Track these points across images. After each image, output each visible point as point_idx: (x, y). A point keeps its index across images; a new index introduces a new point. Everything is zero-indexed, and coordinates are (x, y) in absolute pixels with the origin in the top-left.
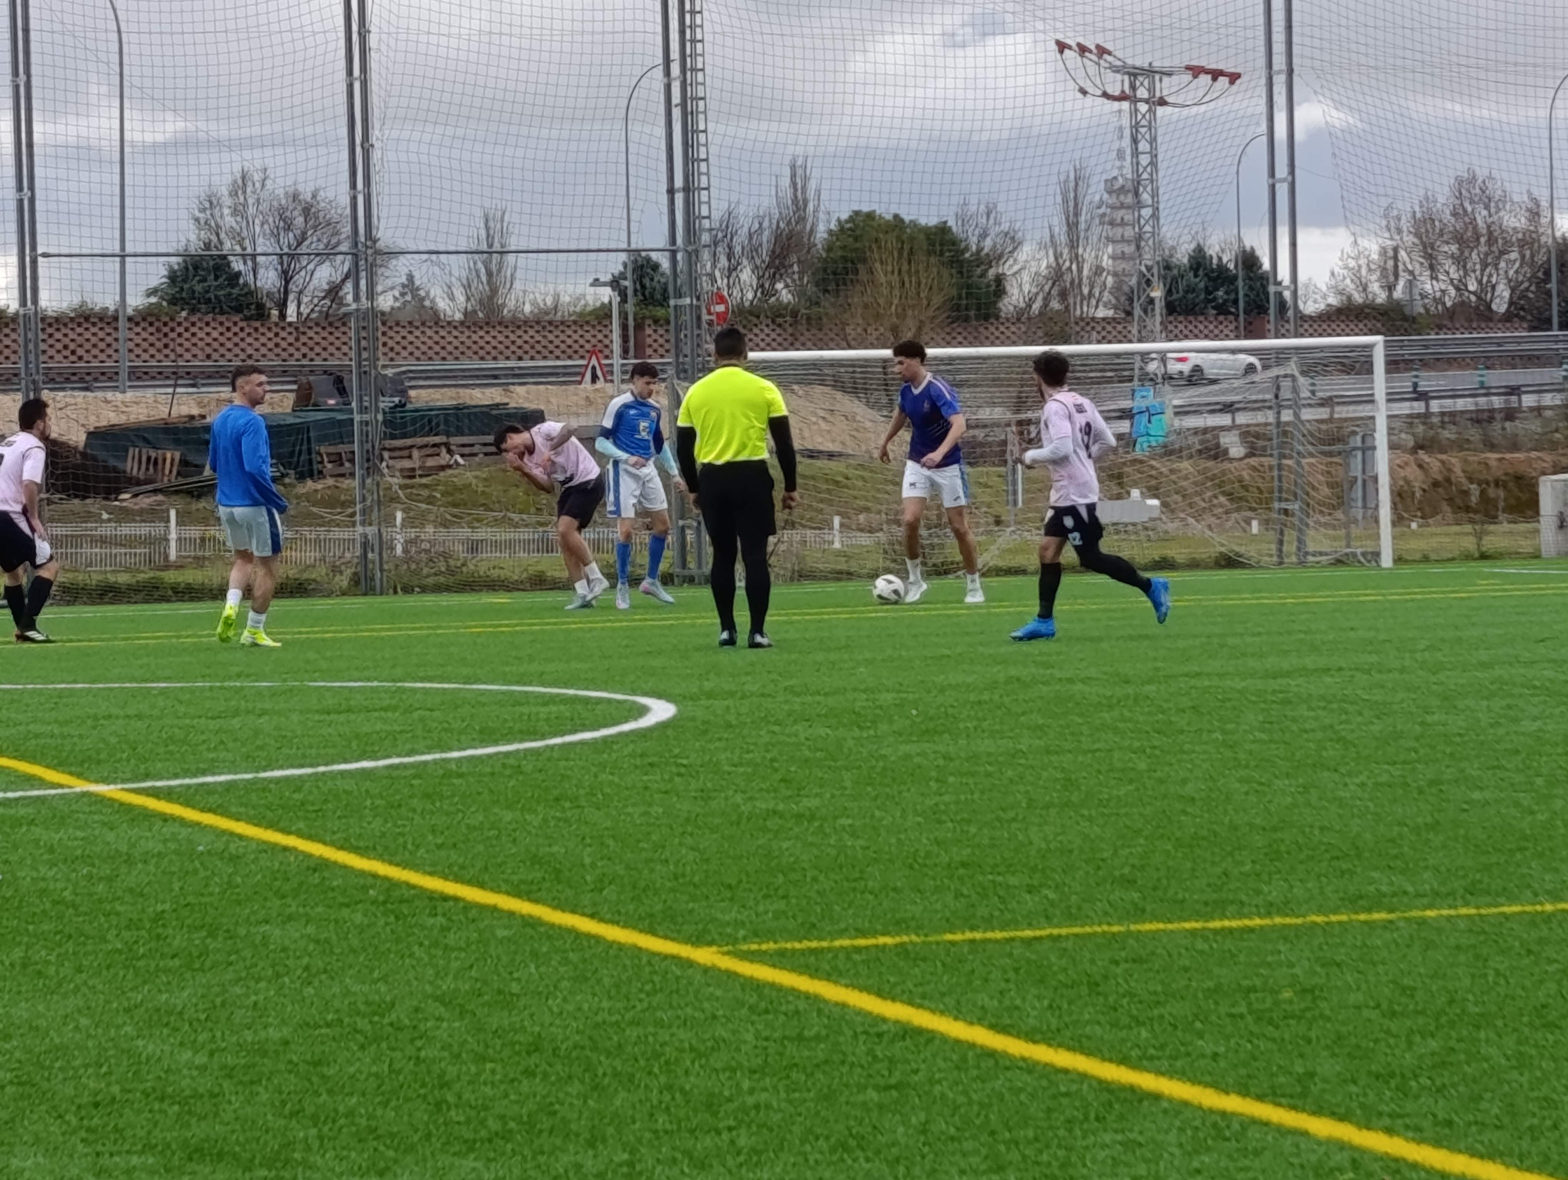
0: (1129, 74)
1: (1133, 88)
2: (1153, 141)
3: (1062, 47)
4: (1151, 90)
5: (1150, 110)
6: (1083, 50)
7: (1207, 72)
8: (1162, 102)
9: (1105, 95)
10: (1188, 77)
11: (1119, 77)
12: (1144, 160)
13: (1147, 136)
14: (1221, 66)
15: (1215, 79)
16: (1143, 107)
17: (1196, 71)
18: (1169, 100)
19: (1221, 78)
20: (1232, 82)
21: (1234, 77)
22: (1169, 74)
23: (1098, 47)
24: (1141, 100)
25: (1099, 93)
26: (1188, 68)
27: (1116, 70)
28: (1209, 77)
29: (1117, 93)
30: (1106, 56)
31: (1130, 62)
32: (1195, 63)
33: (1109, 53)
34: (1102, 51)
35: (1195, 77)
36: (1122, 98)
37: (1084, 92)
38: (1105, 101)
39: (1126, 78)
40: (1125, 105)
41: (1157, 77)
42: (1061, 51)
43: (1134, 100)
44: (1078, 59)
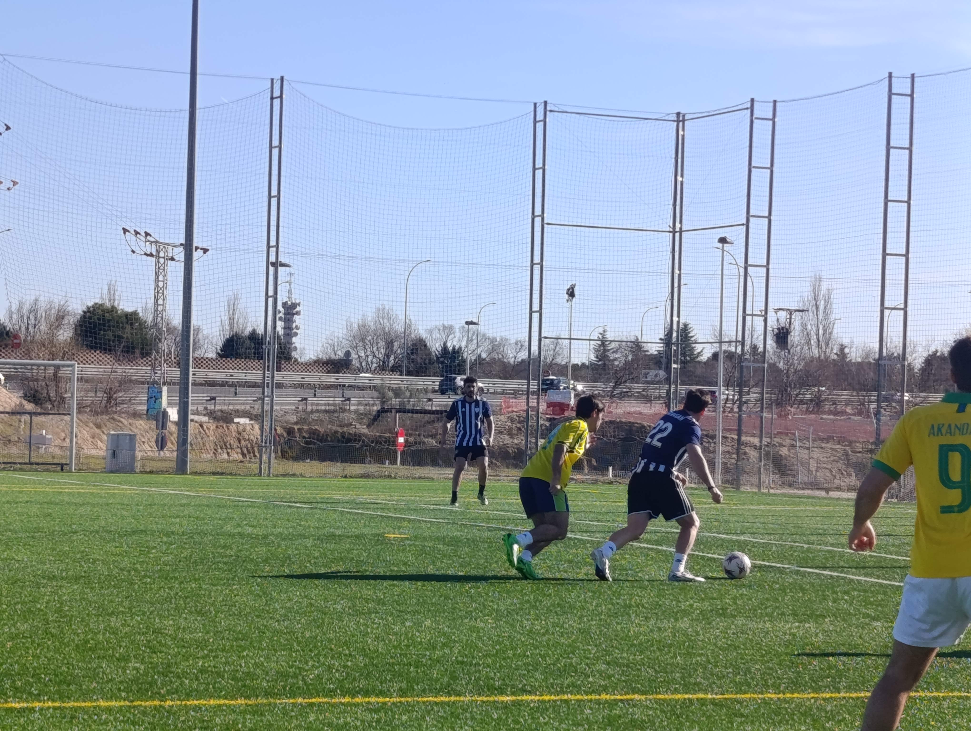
0: (156, 245)
1: (157, 251)
3: (125, 231)
4: (166, 253)
5: (164, 262)
6: (137, 233)
8: (172, 259)
9: (146, 254)
10: (181, 249)
13: (163, 274)
16: (162, 261)
18: (175, 257)
19: (199, 250)
20: (205, 253)
21: (205, 251)
22: (174, 247)
23: (146, 232)
24: (161, 257)
25: (143, 253)
27: (152, 243)
29: (148, 253)
30: (148, 238)
31: (158, 240)
33: (151, 235)
34: (147, 234)
36: (151, 255)
37: (133, 252)
38: (145, 256)
40: (154, 259)
41: (170, 248)
42: (125, 233)
43: (158, 257)
44: (134, 238)
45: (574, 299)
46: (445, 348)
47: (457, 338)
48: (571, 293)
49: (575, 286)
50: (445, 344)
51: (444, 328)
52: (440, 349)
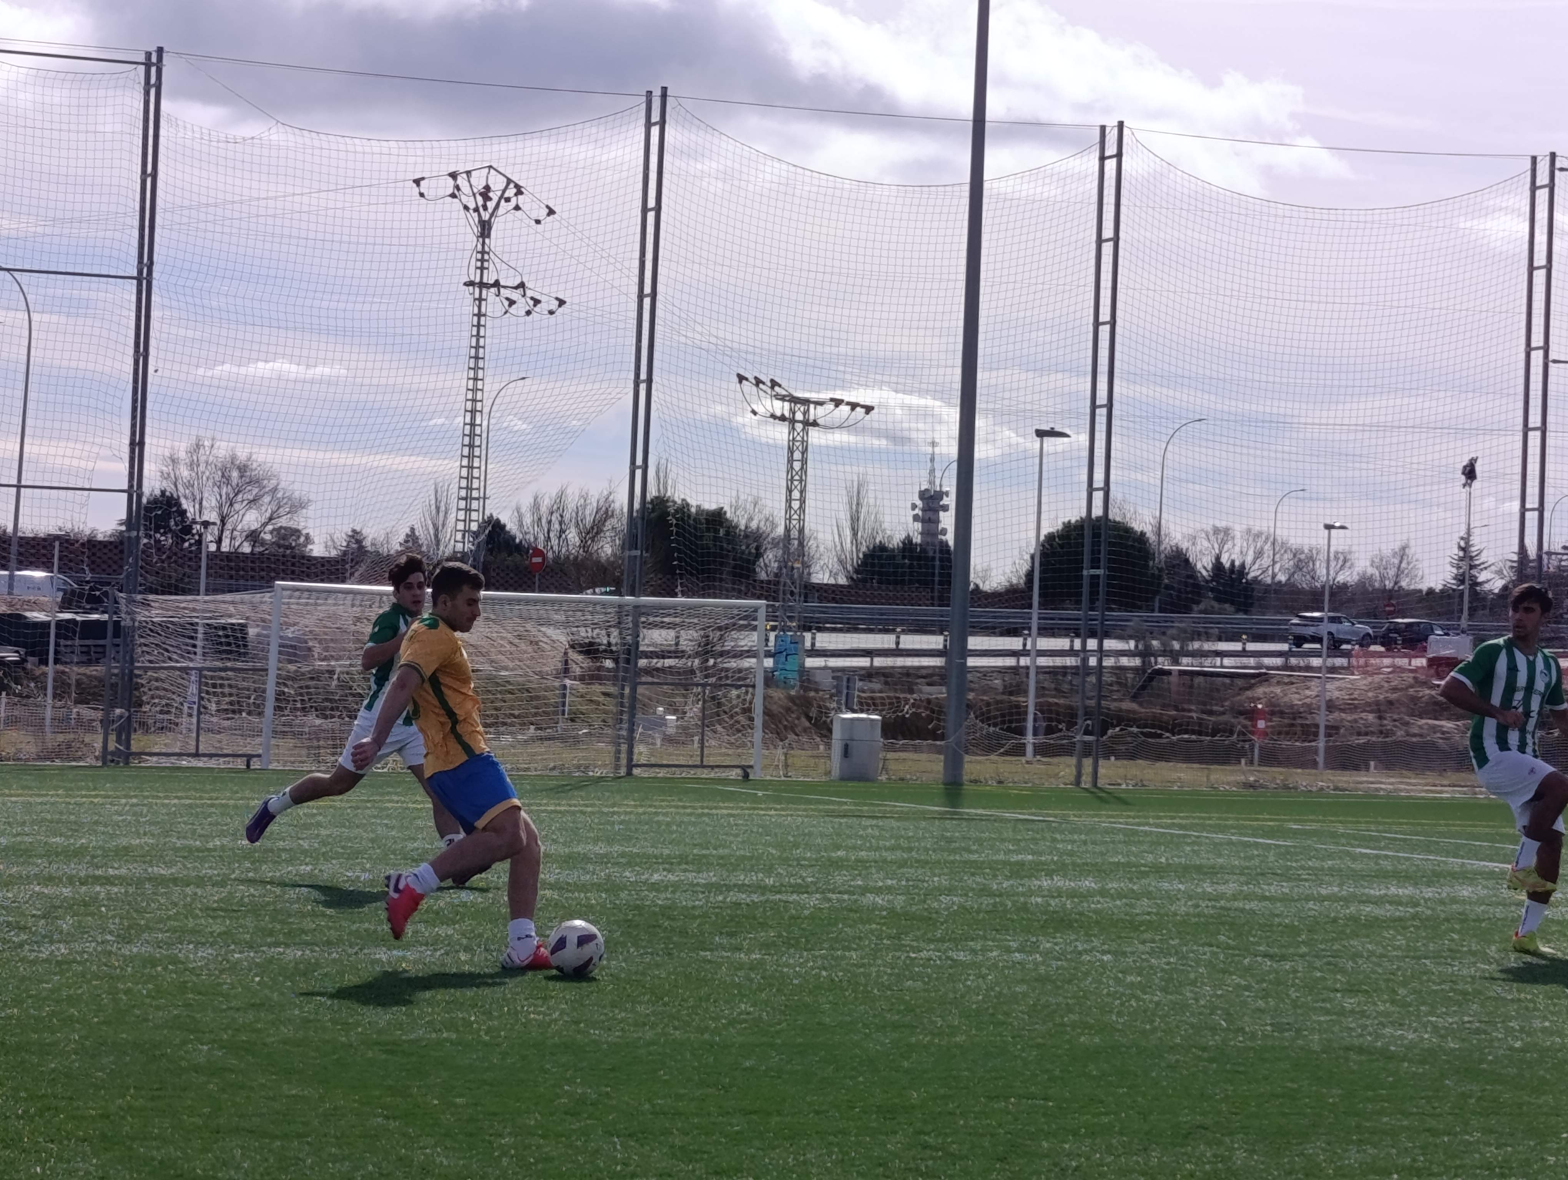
0: (790, 401)
1: (792, 412)
2: (805, 452)
3: (741, 378)
4: (806, 414)
5: (804, 429)
6: (758, 382)
7: (848, 403)
8: (815, 424)
9: (773, 416)
10: (831, 406)
11: (783, 403)
12: (797, 465)
13: (801, 449)
14: (856, 400)
15: (853, 409)
16: (799, 427)
17: (837, 402)
18: (819, 421)
19: (858, 409)
20: (867, 413)
21: (869, 409)
22: (820, 404)
23: (772, 381)
24: (798, 422)
25: (768, 414)
26: (832, 400)
27: (782, 398)
28: (848, 408)
29: (780, 415)
30: (777, 388)
31: (793, 393)
32: (838, 397)
33: (780, 386)
34: (774, 384)
35: (837, 406)
36: (784, 419)
37: (754, 413)
38: (772, 421)
39: (789, 404)
40: (786, 424)
41: (812, 406)
42: (740, 382)
43: (793, 421)
44: (754, 388)
46: (1218, 565)
47: (1237, 549)
50: (1218, 558)
51: (1216, 531)
52: (1210, 567)
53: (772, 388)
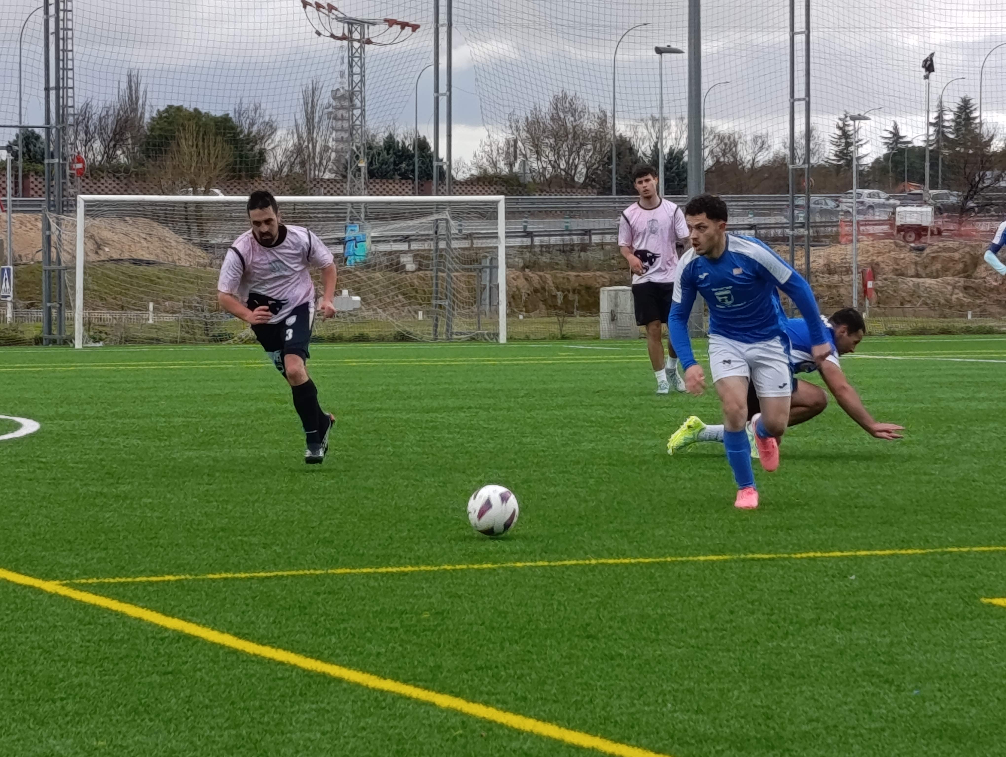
0: (349, 23)
1: (350, 32)
2: (362, 66)
3: (305, 4)
4: (362, 33)
5: (360, 47)
6: (319, 6)
7: (398, 23)
8: (369, 42)
9: (332, 36)
10: (385, 26)
11: (341, 24)
12: (357, 78)
13: (359, 64)
14: (406, 20)
15: (403, 28)
16: (356, 45)
17: (391, 23)
18: (373, 40)
19: (407, 28)
20: (414, 30)
21: (415, 28)
22: (374, 24)
23: (329, 5)
24: (355, 40)
25: (329, 34)
26: (386, 20)
27: (340, 20)
28: (399, 27)
29: (340, 35)
30: (333, 11)
31: (348, 15)
32: (389, 17)
33: (336, 9)
34: (331, 8)
35: (390, 26)
36: (343, 38)
37: (319, 34)
38: (332, 39)
39: (346, 25)
40: (345, 43)
41: (366, 26)
42: (305, 7)
43: (351, 40)
44: (316, 12)
45: (932, 75)
46: (657, 152)
47: (674, 136)
48: (929, 66)
49: (932, 55)
52: (649, 152)
53: (330, 11)
